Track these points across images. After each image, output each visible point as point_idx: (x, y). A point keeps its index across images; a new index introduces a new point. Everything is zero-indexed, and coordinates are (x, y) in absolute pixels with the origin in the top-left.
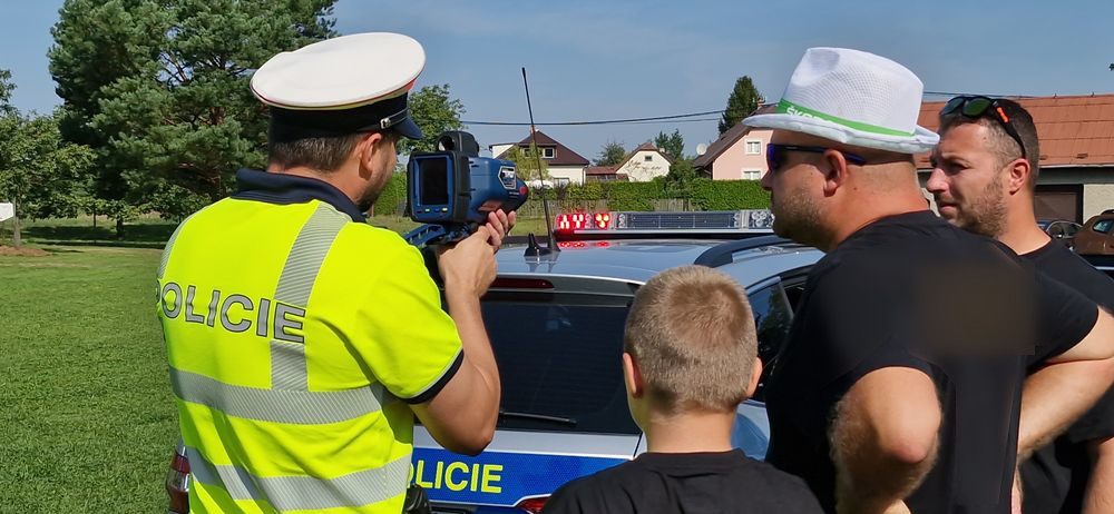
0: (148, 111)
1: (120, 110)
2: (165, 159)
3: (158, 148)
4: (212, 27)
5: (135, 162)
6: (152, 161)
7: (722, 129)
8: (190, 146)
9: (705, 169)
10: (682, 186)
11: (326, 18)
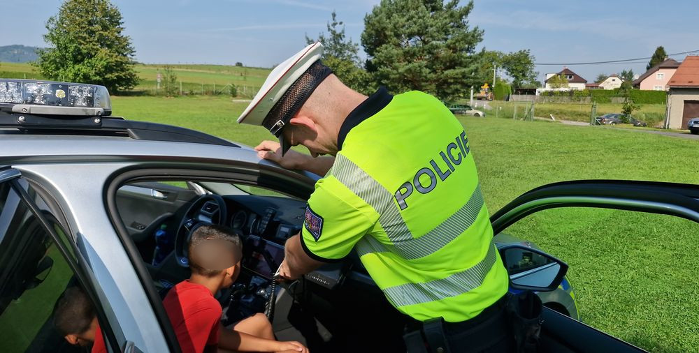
0: (392, 57)
1: (381, 56)
2: (397, 76)
3: (395, 72)
4: (418, 24)
5: (386, 77)
6: (392, 76)
7: (648, 68)
8: (406, 71)
9: (637, 85)
10: (625, 92)
11: (465, 20)
